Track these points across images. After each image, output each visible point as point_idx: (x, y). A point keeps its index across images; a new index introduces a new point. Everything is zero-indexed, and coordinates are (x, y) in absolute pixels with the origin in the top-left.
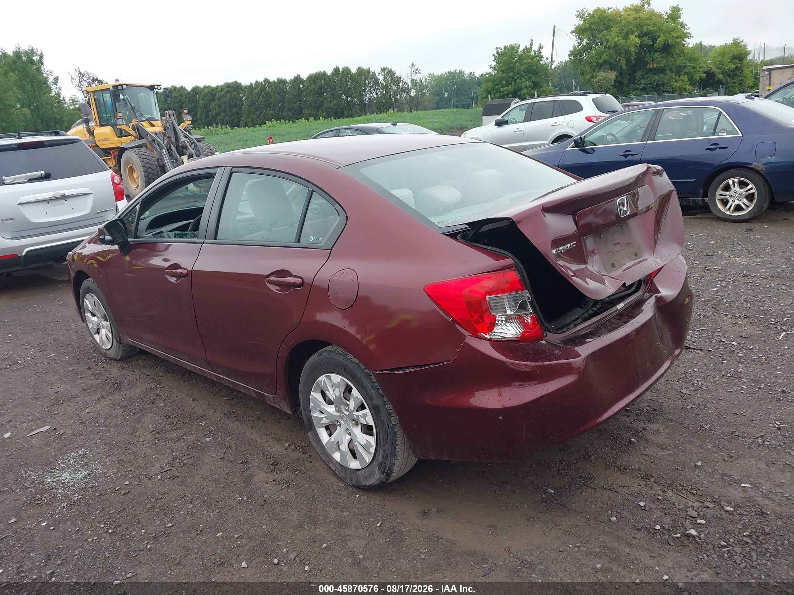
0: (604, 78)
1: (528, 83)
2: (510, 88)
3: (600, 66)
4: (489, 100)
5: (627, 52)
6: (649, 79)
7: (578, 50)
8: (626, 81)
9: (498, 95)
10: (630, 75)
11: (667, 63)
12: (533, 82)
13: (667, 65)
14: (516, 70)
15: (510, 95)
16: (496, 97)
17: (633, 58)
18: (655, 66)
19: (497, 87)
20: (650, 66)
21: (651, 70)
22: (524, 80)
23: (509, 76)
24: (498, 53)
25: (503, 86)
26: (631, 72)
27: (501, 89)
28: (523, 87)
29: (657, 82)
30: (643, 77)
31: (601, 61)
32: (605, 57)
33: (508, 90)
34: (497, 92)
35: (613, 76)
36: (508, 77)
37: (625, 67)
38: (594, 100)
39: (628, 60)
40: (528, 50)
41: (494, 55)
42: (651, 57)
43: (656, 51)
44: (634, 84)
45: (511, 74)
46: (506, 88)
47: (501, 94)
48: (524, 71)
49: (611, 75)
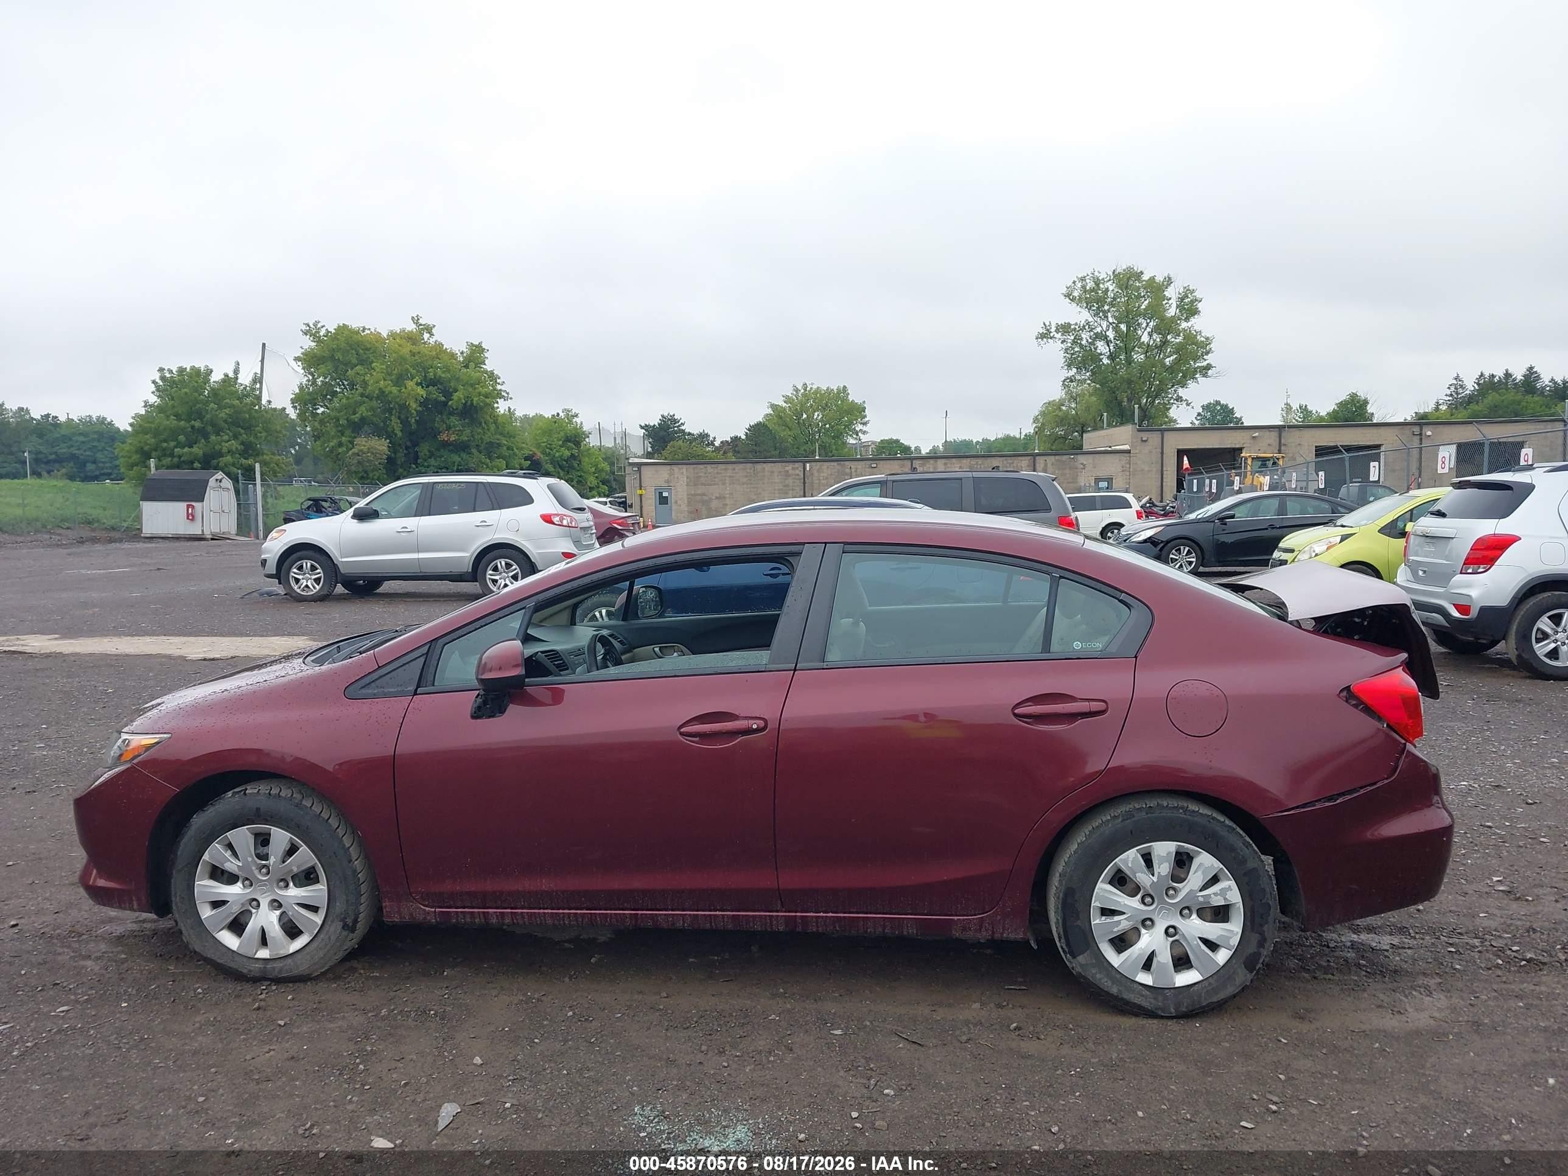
0: (369, 449)
1: (234, 444)
2: (197, 450)
3: (357, 427)
4: (153, 469)
5: (404, 407)
6: (443, 459)
7: (309, 394)
8: (401, 457)
9: (167, 461)
10: (407, 448)
11: (473, 436)
12: (242, 443)
13: (472, 439)
14: (208, 416)
15: (196, 465)
16: (163, 466)
17: (413, 420)
18: (452, 438)
19: (165, 445)
20: (444, 437)
21: (445, 444)
22: (226, 437)
23: (193, 427)
24: (163, 378)
25: (180, 445)
26: (409, 444)
27: (176, 450)
28: (225, 450)
29: (458, 466)
30: (432, 455)
31: (356, 418)
32: (363, 411)
33: (191, 453)
34: (165, 455)
35: (384, 448)
36: (190, 429)
37: (399, 434)
38: (549, 487)
39: (405, 423)
40: (229, 382)
41: (154, 382)
42: (443, 421)
43: (451, 414)
44: (416, 463)
45: (197, 424)
46: (186, 449)
47: (176, 460)
48: (225, 421)
49: (382, 446)
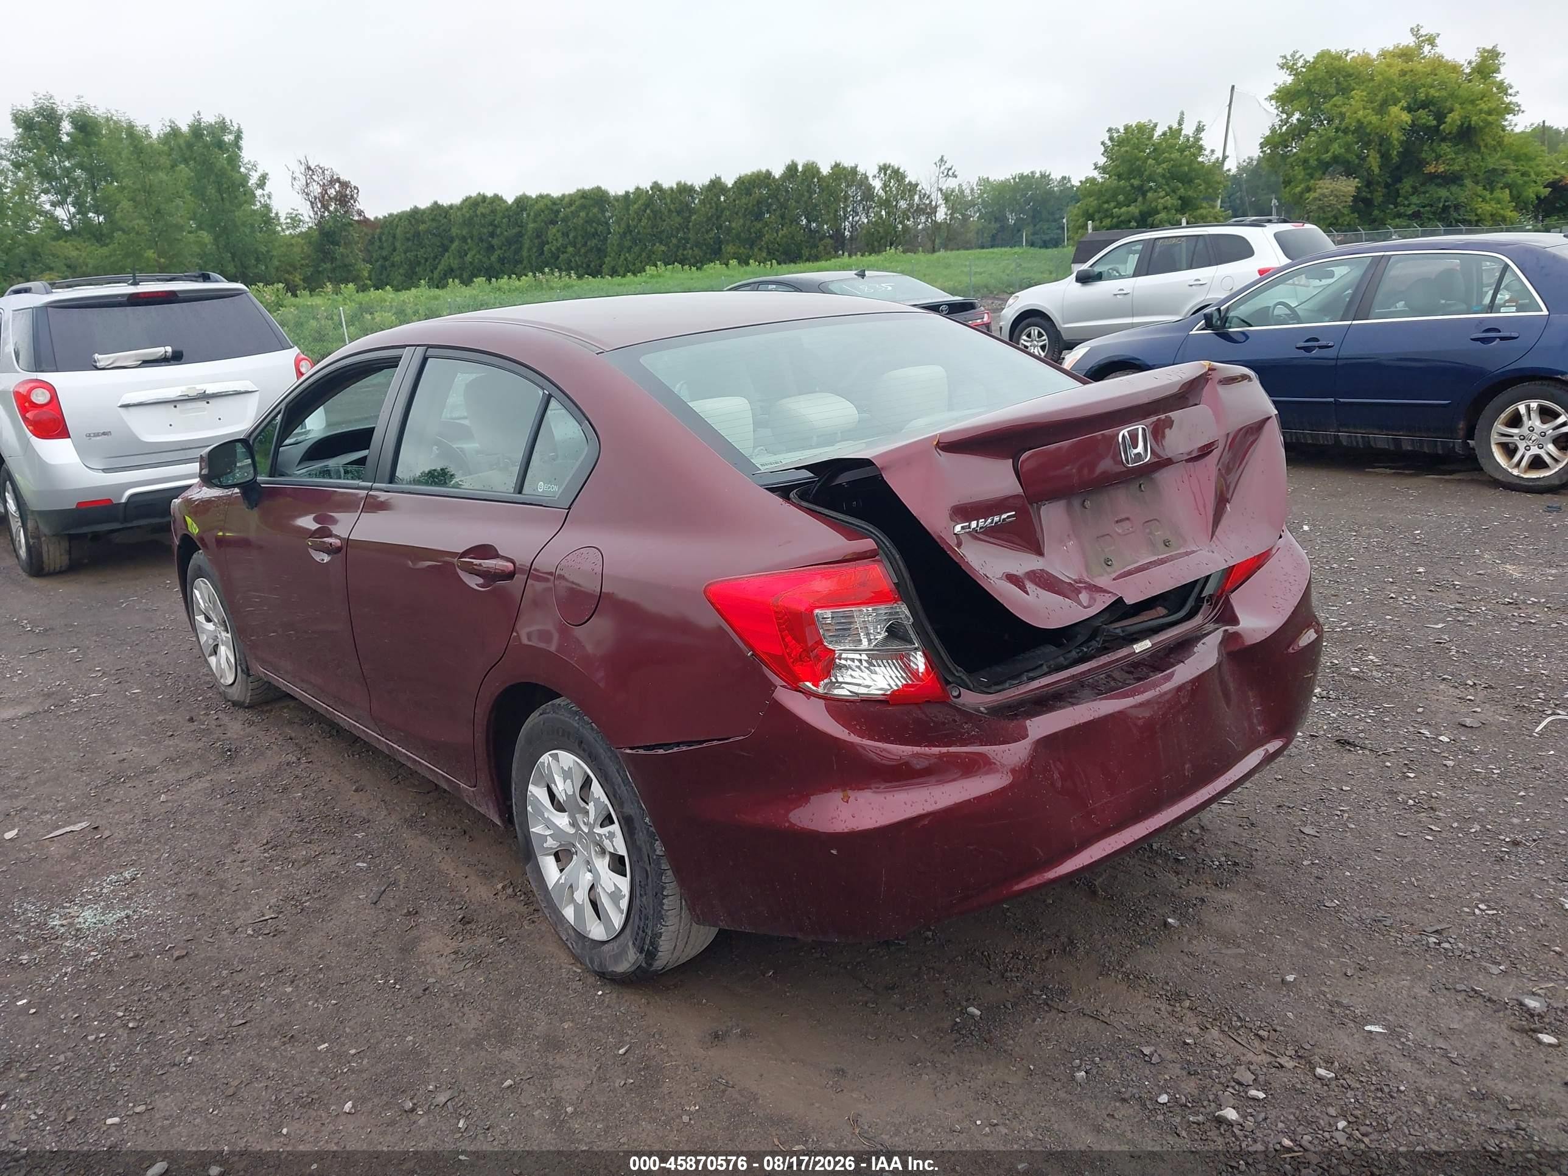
0: (1332, 191)
1: (1170, 201)
2: (1134, 209)
3: (1325, 167)
4: (1090, 231)
5: (1384, 140)
6: (1427, 195)
7: (1281, 135)
8: (1378, 197)
9: (1107, 222)
10: (1387, 185)
11: (1467, 164)
12: (1180, 198)
13: (1466, 168)
14: (1147, 173)
15: (1133, 224)
16: (1104, 227)
17: (1395, 153)
18: (1441, 169)
19: (1106, 206)
20: (1431, 169)
21: (1433, 177)
22: (1162, 194)
23: (1132, 185)
24: (1111, 139)
25: (1119, 205)
26: (1389, 180)
27: (1114, 210)
28: (1160, 207)
29: (1445, 201)
30: (1415, 191)
31: (1327, 157)
32: (1336, 148)
33: (1128, 212)
34: (1106, 217)
35: (1350, 188)
36: (1129, 188)
37: (1377, 171)
38: (1278, 237)
39: (1385, 156)
40: (1174, 133)
41: (1103, 143)
42: (1433, 151)
43: (1443, 140)
44: (1396, 205)
45: (1136, 182)
46: (1124, 209)
47: (1115, 220)
48: (1163, 176)
49: (1348, 186)
